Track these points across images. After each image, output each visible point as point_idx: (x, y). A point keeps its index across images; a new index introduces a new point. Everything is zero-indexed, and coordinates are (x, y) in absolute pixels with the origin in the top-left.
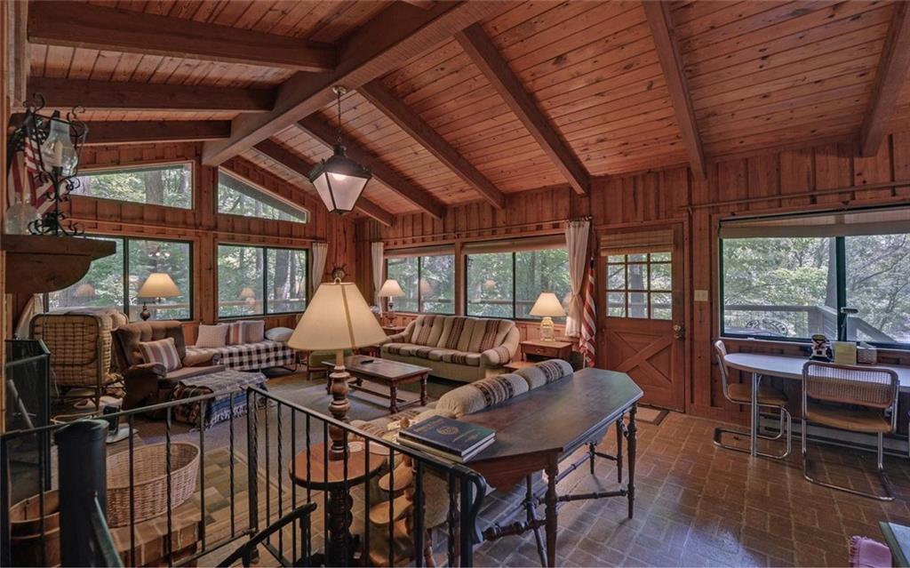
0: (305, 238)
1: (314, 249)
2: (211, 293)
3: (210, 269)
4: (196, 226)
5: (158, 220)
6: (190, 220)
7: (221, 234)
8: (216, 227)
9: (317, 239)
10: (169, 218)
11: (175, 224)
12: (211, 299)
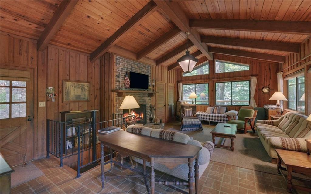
0: (247, 76)
1: (251, 80)
2: (213, 98)
3: (213, 90)
4: (209, 79)
5: (200, 79)
6: (208, 77)
7: (216, 80)
8: (214, 78)
9: (252, 76)
10: (203, 78)
11: (204, 79)
12: (213, 99)
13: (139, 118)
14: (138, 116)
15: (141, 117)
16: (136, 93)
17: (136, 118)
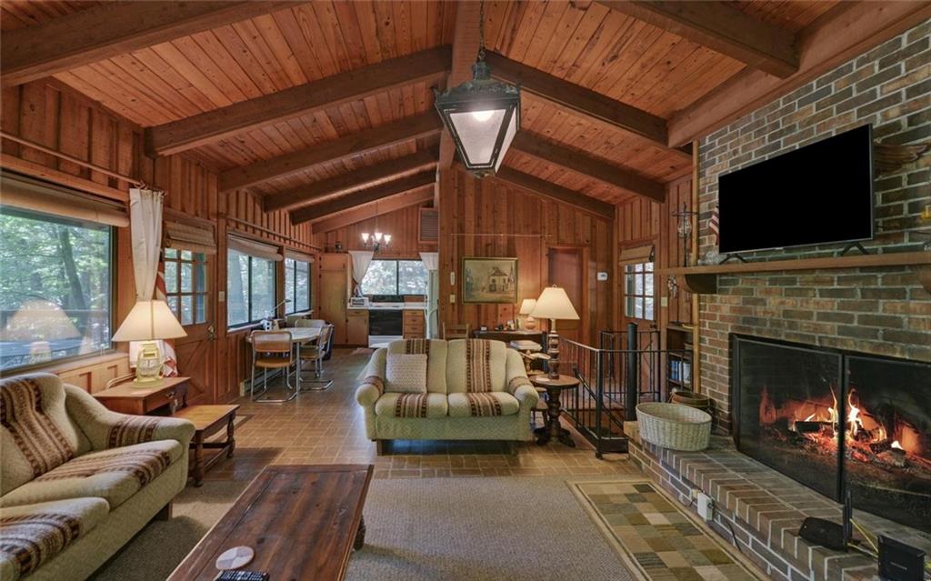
13: (885, 445)
14: (882, 435)
15: (895, 445)
16: (813, 270)
17: (873, 446)
